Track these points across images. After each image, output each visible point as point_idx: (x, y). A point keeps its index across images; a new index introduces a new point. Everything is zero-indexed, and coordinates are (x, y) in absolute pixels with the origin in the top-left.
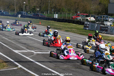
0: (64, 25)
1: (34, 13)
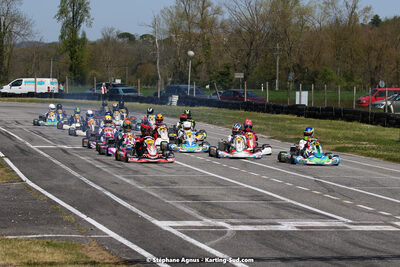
0: (330, 130)
1: (225, 88)
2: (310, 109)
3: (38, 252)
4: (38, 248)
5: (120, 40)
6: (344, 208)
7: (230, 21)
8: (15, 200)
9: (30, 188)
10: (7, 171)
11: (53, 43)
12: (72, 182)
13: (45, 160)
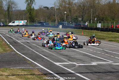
0: (107, 35)
1: (76, 23)
2: (101, 29)
3: (20, 72)
4: (20, 71)
5: (44, 9)
6: (111, 58)
7: (77, 2)
8: (13, 57)
9: (17, 54)
10: (11, 49)
11: (24, 10)
12: (30, 52)
13: (22, 45)
